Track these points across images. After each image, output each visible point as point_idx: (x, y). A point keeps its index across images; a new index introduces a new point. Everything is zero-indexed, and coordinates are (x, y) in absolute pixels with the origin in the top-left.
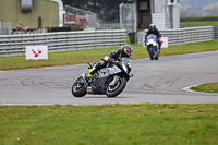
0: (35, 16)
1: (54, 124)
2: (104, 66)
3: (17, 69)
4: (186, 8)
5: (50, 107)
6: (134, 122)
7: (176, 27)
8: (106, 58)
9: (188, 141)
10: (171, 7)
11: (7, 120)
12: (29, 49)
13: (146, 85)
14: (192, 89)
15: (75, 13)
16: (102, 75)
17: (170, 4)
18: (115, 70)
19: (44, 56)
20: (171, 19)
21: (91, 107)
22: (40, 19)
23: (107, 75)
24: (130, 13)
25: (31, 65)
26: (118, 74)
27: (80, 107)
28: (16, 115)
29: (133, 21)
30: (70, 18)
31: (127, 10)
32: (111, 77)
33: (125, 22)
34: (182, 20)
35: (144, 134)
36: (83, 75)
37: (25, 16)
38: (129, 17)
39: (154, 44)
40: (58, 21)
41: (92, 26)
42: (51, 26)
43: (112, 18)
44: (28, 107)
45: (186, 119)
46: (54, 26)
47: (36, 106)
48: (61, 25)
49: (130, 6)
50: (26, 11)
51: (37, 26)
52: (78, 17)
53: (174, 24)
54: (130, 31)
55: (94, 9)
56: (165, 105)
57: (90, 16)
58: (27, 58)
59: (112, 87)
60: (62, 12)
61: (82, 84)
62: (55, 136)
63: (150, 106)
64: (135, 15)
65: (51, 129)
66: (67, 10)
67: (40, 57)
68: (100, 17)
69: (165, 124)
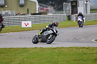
0: (26, 8)
1: (34, 56)
2: (46, 30)
3: (18, 31)
4: (93, 5)
5: (32, 48)
6: (70, 55)
7: (89, 13)
8: (47, 27)
9: (94, 63)
10: (86, 4)
11: (13, 54)
12: (23, 23)
13: (75, 39)
14: (96, 40)
15: (44, 7)
16: (45, 34)
17: (86, 3)
18: (50, 32)
19: (30, 26)
20: (86, 9)
21: (51, 48)
22: (28, 9)
23: (47, 34)
24: (68, 7)
25: (24, 30)
26: (52, 34)
27: (46, 49)
28: (18, 52)
29: (69, 10)
30: (41, 9)
31: (66, 6)
32: (49, 35)
33: (66, 11)
34: (91, 10)
35: (74, 60)
36: (37, 34)
37: (22, 8)
38: (68, 9)
39: (81, 20)
40: (36, 10)
41: (51, 12)
42: (33, 12)
43: (60, 9)
44: (23, 48)
45: (93, 53)
46: (34, 13)
47: (26, 48)
48: (37, 12)
49: (68, 4)
50: (22, 6)
51: (27, 13)
52: (45, 8)
53: (88, 12)
54: (68, 15)
55: (52, 5)
56: (84, 48)
57: (50, 8)
58: (22, 27)
59: (49, 39)
60: (38, 6)
61: (37, 38)
62: (35, 61)
63: (77, 48)
64: (70, 8)
65: (33, 58)
66: (40, 6)
67: (28, 26)
68: (55, 8)
69: (84, 56)
